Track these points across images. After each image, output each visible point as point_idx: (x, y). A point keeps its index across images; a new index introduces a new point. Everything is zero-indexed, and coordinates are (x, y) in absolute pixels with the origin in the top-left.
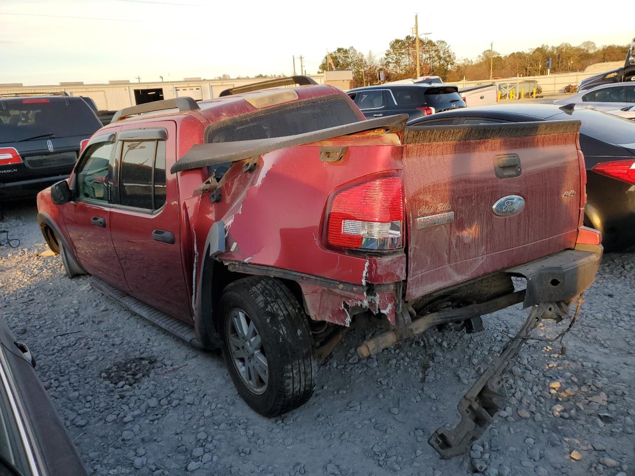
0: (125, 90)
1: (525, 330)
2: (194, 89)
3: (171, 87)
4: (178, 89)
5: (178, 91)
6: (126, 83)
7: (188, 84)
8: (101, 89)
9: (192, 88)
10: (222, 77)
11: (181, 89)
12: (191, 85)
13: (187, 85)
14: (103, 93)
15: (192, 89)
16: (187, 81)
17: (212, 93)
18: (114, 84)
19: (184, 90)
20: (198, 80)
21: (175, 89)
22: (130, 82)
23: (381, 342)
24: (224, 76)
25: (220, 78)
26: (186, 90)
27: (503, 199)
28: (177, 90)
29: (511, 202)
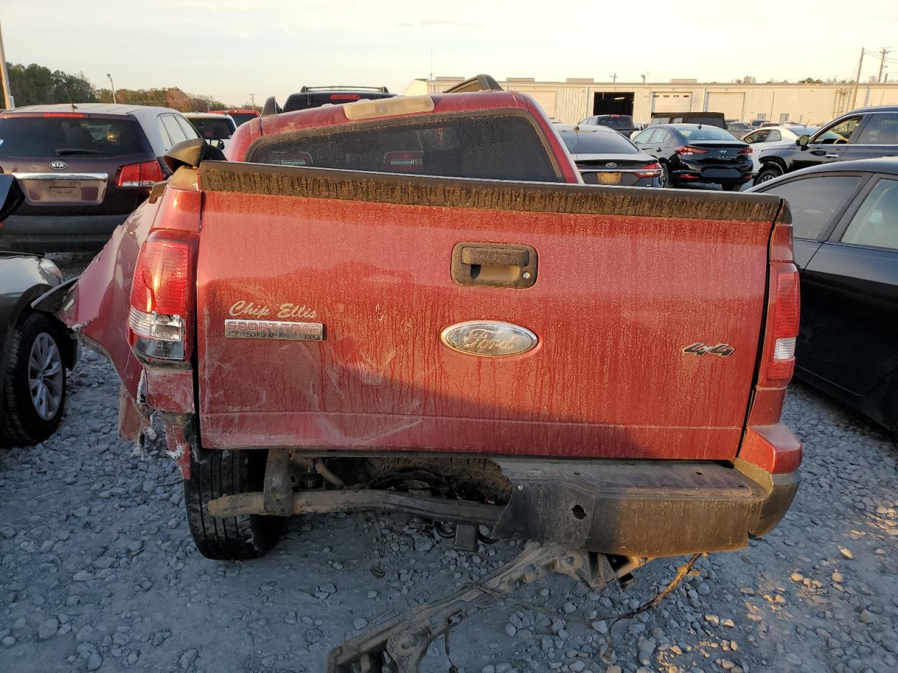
0: (584, 91)
1: (499, 577)
2: (681, 95)
3: (647, 92)
4: (657, 94)
5: (656, 98)
6: (590, 82)
7: (673, 88)
8: (553, 89)
9: (677, 94)
10: (743, 80)
11: (661, 95)
12: (676, 90)
13: (671, 90)
14: (554, 94)
15: (678, 96)
16: (675, 83)
17: (707, 103)
18: (572, 83)
19: (665, 96)
20: (693, 84)
21: (652, 95)
22: (595, 81)
23: (240, 503)
24: (747, 78)
25: (739, 82)
26: (668, 96)
27: (465, 326)
28: (654, 96)
29: (489, 334)
